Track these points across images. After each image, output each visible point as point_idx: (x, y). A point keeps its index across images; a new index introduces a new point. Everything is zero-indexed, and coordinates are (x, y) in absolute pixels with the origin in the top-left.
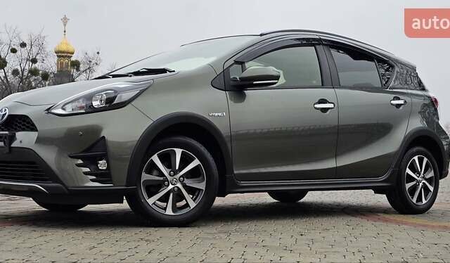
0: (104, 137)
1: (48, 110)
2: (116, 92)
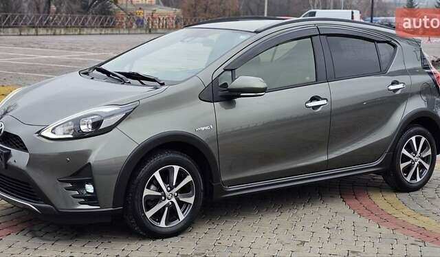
0: (89, 164)
1: (39, 132)
2: (101, 116)
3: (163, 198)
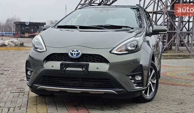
0: (141, 65)
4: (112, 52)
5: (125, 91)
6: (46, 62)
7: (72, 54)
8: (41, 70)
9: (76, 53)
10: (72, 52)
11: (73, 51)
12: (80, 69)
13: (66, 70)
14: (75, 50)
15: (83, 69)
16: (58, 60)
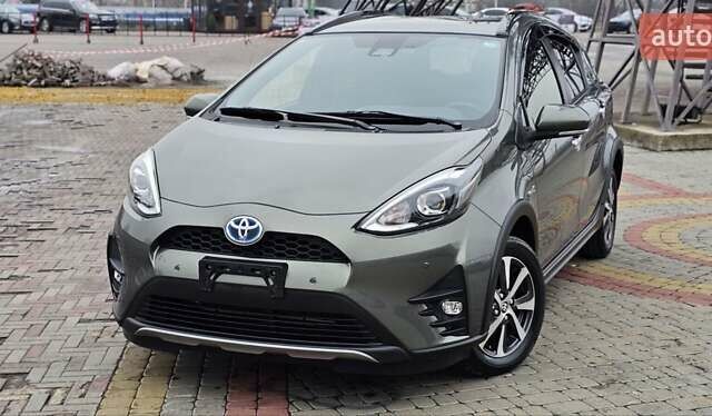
0: (459, 266)
1: (357, 227)
2: (452, 187)
3: (497, 312)
4: (363, 227)
5: (404, 352)
6: (159, 252)
7: (234, 232)
8: (146, 276)
9: (247, 227)
10: (236, 227)
11: (237, 223)
12: (260, 282)
13: (218, 280)
14: (245, 219)
15: (267, 282)
16: (196, 249)
